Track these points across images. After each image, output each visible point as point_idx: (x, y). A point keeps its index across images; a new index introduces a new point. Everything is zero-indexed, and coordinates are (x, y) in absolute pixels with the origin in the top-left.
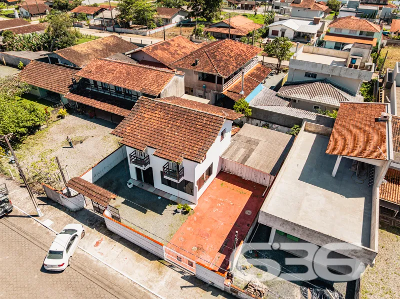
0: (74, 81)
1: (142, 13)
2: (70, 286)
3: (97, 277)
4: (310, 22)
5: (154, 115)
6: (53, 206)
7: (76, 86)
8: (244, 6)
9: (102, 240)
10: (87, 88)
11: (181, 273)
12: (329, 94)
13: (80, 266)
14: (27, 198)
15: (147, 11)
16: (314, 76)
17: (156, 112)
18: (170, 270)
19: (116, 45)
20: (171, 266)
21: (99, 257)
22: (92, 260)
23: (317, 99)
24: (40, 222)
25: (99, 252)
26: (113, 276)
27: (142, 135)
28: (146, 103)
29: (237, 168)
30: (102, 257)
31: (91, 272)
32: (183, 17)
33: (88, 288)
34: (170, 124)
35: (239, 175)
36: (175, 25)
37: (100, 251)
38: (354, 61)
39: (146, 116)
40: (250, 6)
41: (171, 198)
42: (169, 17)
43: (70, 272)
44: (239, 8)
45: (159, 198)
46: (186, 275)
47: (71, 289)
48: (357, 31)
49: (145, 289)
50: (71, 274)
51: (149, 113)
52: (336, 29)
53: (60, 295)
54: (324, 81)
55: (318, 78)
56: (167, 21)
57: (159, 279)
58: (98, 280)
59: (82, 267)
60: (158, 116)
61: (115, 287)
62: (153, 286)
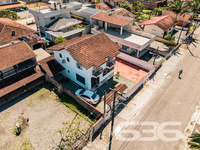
2: (158, 113)
3: (152, 104)
9: (132, 103)
11: (148, 80)
13: (147, 111)
18: (147, 83)
20: (145, 82)
21: (142, 104)
22: (144, 106)
23: (68, 25)
24: (117, 134)
25: (139, 104)
26: (151, 99)
31: (150, 106)
33: (158, 106)
38: (60, 6)
43: (151, 114)
45: (107, 82)
47: (160, 112)
49: (155, 90)
50: (153, 113)
53: (163, 115)
54: (61, 18)
57: (151, 86)
58: (154, 104)
59: (148, 109)
61: (156, 98)
62: (154, 88)
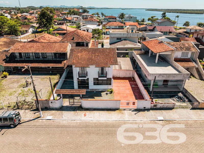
0: (7, 56)
1: (13, 27)
4: (96, 25)
5: (83, 54)
6: (44, 111)
7: (8, 59)
8: (59, 23)
9: (85, 113)
10: (16, 59)
11: (130, 110)
12: (129, 44)
13: (86, 125)
14: (23, 113)
15: (16, 26)
16: (120, 39)
17: (83, 52)
18: (125, 111)
19: (11, 42)
20: (124, 110)
23: (126, 46)
24: (44, 119)
26: (105, 122)
27: (84, 62)
28: (75, 50)
29: (117, 74)
30: (92, 118)
31: (94, 125)
32: (33, 29)
34: (93, 55)
35: (118, 76)
36: (31, 33)
37: (89, 117)
38: (132, 31)
39: (78, 55)
40: (62, 23)
41: (100, 90)
42: (27, 29)
44: (56, 25)
45: (95, 92)
46: (132, 110)
48: (117, 26)
49: (122, 120)
51: (80, 54)
52: (109, 26)
54: (125, 40)
55: (122, 40)
56: (27, 31)
57: (124, 115)
58: (100, 126)
60: (85, 53)
61: (110, 125)
62: (124, 118)
